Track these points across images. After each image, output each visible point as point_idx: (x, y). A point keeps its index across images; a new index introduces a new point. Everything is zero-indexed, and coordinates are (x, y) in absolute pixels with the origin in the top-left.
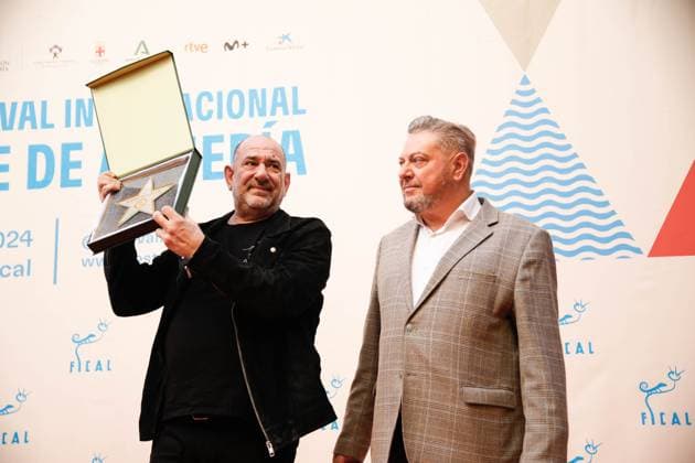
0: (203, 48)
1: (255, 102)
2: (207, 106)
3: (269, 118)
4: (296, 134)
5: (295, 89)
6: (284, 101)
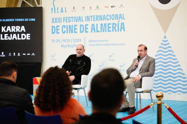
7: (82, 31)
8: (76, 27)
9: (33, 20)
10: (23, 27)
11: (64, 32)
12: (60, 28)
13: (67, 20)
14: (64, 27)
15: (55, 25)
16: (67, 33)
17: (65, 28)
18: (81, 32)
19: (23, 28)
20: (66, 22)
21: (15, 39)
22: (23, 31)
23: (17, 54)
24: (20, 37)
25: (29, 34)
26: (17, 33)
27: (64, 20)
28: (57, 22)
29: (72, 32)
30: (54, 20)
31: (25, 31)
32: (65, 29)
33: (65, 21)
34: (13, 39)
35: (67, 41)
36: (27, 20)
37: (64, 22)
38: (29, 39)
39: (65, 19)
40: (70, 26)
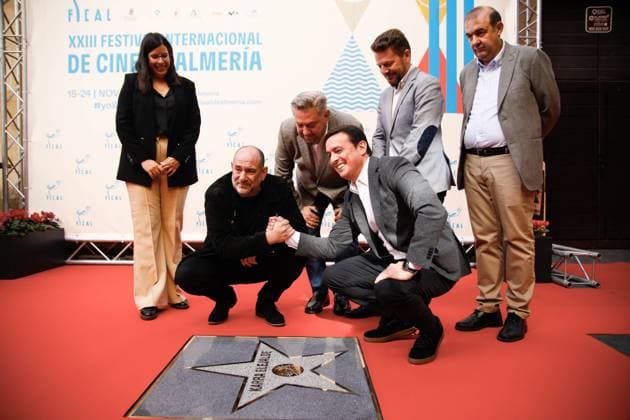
0: (219, 14)
1: (241, 38)
2: (220, 39)
3: (246, 45)
4: (258, 53)
5: (258, 34)
6: (253, 38)
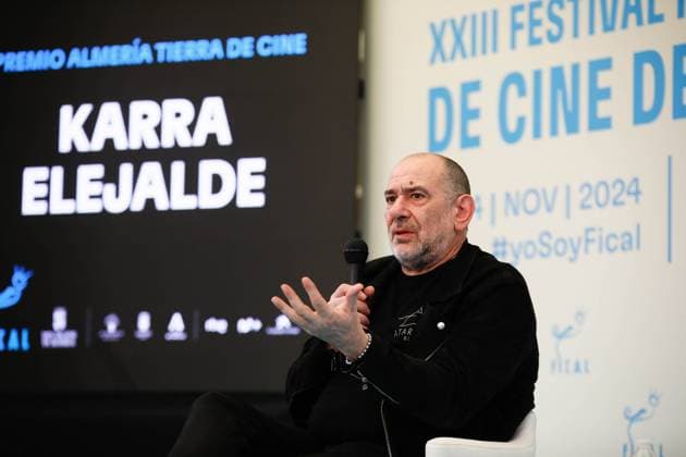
7: (648, 104)
8: (604, 79)
9: (292, 44)
10: (214, 107)
11: (512, 126)
12: (486, 101)
13: (535, 23)
14: (513, 90)
15: (452, 75)
16: (537, 134)
17: (522, 93)
18: (642, 117)
19: (214, 118)
20: (534, 41)
21: (150, 203)
22: (212, 138)
23: (160, 325)
24: (191, 187)
25: (259, 164)
26: (165, 157)
27: (516, 27)
28: (468, 49)
29: (572, 127)
30: (448, 40)
31: (225, 139)
32: (520, 107)
33: (522, 36)
34: (138, 206)
35: (531, 202)
36: (241, 48)
37: (513, 46)
38: (259, 201)
39: (522, 17)
40: (557, 73)
